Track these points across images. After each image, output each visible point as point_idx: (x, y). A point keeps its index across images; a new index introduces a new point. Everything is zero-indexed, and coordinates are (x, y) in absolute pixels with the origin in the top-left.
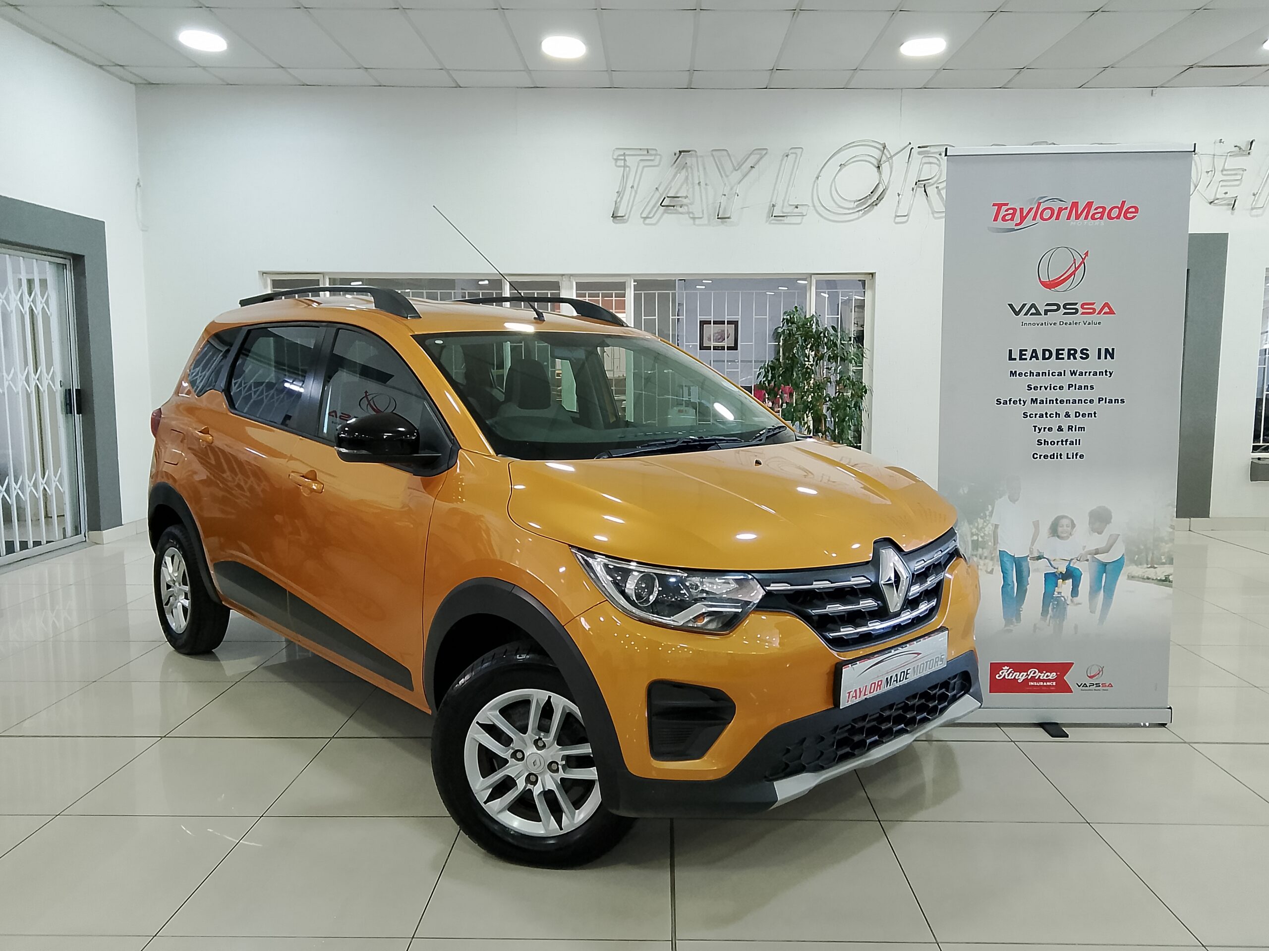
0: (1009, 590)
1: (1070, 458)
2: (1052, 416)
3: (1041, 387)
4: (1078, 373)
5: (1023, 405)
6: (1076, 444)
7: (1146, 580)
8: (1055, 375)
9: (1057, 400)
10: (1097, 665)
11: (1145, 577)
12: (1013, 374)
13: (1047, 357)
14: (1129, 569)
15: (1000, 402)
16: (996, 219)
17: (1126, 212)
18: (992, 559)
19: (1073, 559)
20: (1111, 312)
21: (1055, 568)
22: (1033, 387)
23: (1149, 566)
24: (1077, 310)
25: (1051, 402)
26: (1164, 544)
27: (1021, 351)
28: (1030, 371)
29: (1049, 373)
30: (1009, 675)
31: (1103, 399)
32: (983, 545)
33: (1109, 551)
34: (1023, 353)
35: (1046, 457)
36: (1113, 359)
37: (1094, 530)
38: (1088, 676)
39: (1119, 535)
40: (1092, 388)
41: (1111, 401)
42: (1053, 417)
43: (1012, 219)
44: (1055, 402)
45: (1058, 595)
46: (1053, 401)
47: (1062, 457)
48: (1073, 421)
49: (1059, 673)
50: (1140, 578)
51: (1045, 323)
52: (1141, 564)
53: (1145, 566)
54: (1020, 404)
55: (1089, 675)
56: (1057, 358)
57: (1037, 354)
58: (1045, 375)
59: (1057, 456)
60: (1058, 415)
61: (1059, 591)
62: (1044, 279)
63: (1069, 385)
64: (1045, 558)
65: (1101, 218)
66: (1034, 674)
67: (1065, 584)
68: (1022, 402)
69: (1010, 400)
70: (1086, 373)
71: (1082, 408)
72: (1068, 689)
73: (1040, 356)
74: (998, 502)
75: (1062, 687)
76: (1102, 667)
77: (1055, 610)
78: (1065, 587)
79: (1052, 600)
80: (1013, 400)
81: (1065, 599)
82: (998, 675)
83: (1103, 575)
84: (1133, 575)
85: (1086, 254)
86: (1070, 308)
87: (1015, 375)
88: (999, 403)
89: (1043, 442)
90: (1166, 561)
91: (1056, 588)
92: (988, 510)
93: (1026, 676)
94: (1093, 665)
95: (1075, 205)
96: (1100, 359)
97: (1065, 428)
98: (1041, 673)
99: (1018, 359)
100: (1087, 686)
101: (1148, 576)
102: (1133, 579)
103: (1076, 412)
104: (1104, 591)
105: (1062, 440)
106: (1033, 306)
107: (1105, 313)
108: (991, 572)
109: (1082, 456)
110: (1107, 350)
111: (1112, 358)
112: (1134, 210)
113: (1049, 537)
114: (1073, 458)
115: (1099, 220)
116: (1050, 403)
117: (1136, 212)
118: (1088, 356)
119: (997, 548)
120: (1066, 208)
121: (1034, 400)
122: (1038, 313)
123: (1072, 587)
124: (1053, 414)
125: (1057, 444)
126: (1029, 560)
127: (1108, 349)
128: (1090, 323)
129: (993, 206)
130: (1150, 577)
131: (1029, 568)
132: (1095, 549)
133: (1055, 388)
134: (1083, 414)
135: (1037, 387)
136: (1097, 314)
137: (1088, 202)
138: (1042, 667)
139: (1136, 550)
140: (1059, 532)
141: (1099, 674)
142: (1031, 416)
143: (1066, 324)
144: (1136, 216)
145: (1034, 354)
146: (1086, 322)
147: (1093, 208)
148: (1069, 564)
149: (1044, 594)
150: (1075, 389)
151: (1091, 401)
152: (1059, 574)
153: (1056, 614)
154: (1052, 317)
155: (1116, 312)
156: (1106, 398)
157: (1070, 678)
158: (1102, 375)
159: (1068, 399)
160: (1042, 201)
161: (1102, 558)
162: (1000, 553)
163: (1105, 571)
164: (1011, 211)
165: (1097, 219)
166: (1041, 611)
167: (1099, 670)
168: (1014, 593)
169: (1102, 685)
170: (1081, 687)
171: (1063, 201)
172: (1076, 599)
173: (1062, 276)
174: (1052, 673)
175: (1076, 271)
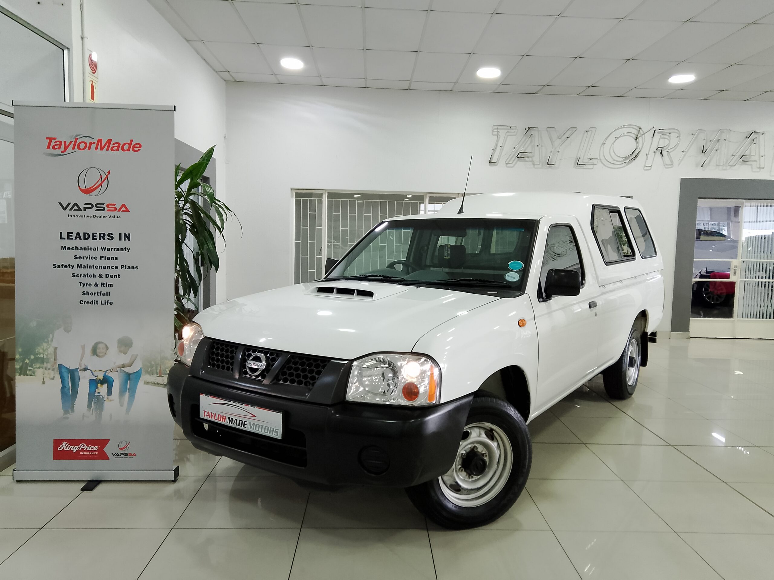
0: (66, 391)
1: (103, 304)
2: (91, 276)
3: (83, 257)
4: (106, 249)
5: (72, 269)
6: (107, 295)
7: (157, 385)
8: (92, 250)
9: (93, 266)
10: (125, 441)
11: (156, 383)
12: (64, 248)
14: (145, 377)
16: (48, 148)
17: (134, 147)
19: (108, 371)
20: (127, 210)
21: (95, 376)
22: (78, 257)
23: (158, 375)
24: (104, 209)
26: (167, 361)
27: (68, 233)
28: (76, 247)
29: (88, 248)
30: (66, 447)
32: (47, 361)
33: (131, 366)
34: (70, 234)
35: (88, 303)
36: (130, 240)
37: (121, 352)
38: (120, 449)
39: (138, 355)
40: (116, 259)
41: (129, 268)
43: (59, 148)
45: (99, 394)
46: (91, 266)
47: (98, 303)
48: (104, 280)
49: (100, 446)
50: (152, 383)
51: (84, 216)
52: (152, 375)
53: (156, 375)
54: (69, 268)
55: (120, 448)
56: (93, 239)
57: (80, 235)
58: (86, 250)
59: (95, 302)
60: (94, 276)
61: (99, 392)
62: (83, 187)
63: (101, 256)
64: (89, 370)
65: (118, 150)
66: (83, 446)
68: (71, 267)
69: (62, 265)
70: (112, 249)
71: (111, 272)
72: (106, 457)
73: (82, 237)
74: (57, 333)
75: (103, 456)
76: (129, 442)
77: (96, 404)
79: (94, 398)
80: (64, 265)
81: (103, 397)
82: (59, 448)
83: (128, 382)
84: (148, 381)
85: (109, 172)
86: (100, 207)
88: (55, 267)
89: (86, 293)
91: (97, 390)
92: (50, 337)
93: (78, 448)
94: (123, 441)
95: (100, 141)
96: (121, 240)
97: (100, 285)
98: (88, 447)
99: (66, 238)
100: (119, 455)
101: (157, 382)
102: (148, 384)
103: (106, 274)
104: (129, 391)
105: (98, 292)
106: (76, 204)
107: (123, 211)
108: (53, 378)
109: (111, 303)
110: (125, 235)
112: (139, 146)
113: (91, 356)
114: (105, 304)
115: (116, 151)
116: (89, 268)
118: (112, 238)
119: (56, 362)
120: (94, 143)
121: (79, 265)
122: (79, 209)
123: (107, 389)
125: (95, 295)
126: (79, 371)
128: (113, 217)
129: (46, 139)
130: (159, 383)
131: (79, 376)
132: (122, 364)
133: (92, 258)
134: (111, 275)
135: (81, 257)
136: (118, 211)
137: (108, 140)
138: (88, 442)
139: (149, 365)
140: (98, 353)
141: (127, 447)
142: (78, 276)
143: (97, 217)
144: (140, 150)
146: (111, 216)
147: (112, 143)
148: (105, 374)
149: (90, 394)
150: (105, 259)
151: (116, 267)
152: (98, 381)
153: (97, 407)
154: (89, 212)
155: (131, 211)
156: (126, 266)
157: (107, 450)
158: (123, 251)
159: (100, 265)
160: (78, 137)
161: (128, 370)
162: (58, 366)
163: (129, 379)
164: (58, 143)
165: (115, 150)
166: (87, 405)
167: (127, 444)
168: (70, 392)
169: (129, 454)
170: (115, 456)
171: (92, 138)
172: (111, 397)
173: (94, 186)
174: (97, 445)
175: (101, 183)
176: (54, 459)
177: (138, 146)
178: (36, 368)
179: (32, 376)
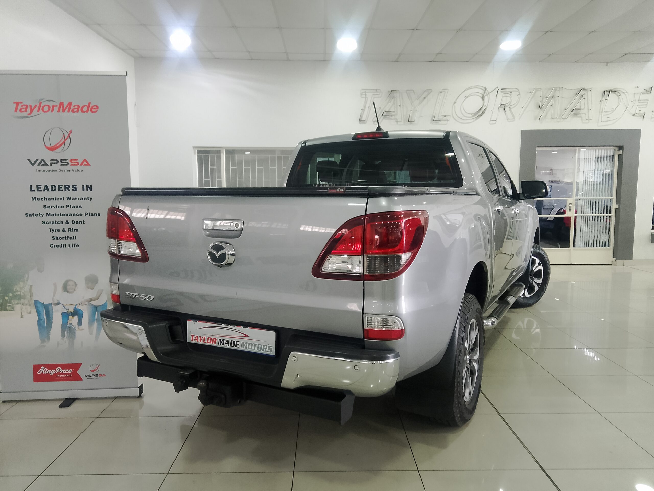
0: (42, 323)
1: (71, 247)
3: (52, 207)
4: (71, 199)
5: (42, 217)
6: (74, 239)
8: (59, 200)
9: (61, 214)
10: (96, 364)
12: (34, 199)
13: (54, 188)
15: (28, 215)
16: (16, 111)
17: (92, 108)
18: (30, 305)
19: (77, 304)
20: (88, 164)
21: (67, 310)
22: (47, 207)
24: (68, 164)
25: (58, 215)
27: (37, 186)
28: (45, 198)
30: (45, 371)
31: (87, 213)
32: (24, 297)
33: (98, 299)
34: (39, 187)
35: (57, 246)
37: (88, 288)
38: (91, 371)
39: (103, 290)
40: (81, 207)
41: (92, 215)
42: (59, 224)
43: (26, 111)
44: (60, 215)
45: (70, 325)
47: (66, 246)
48: (71, 226)
49: (73, 370)
55: (91, 370)
56: (59, 190)
57: (48, 188)
58: (54, 200)
59: (63, 246)
60: (62, 223)
61: (71, 323)
62: (48, 145)
63: (67, 205)
64: (61, 304)
65: (78, 111)
66: (59, 370)
67: (74, 318)
68: (41, 215)
69: (33, 214)
70: (76, 198)
71: (76, 219)
72: (79, 378)
73: (50, 189)
74: (31, 273)
75: (76, 377)
76: (99, 365)
78: (74, 320)
79: (67, 328)
80: (35, 214)
82: (39, 372)
83: (95, 313)
85: (71, 132)
86: (64, 162)
89: (55, 238)
91: (69, 321)
93: (55, 372)
94: (93, 364)
95: (61, 104)
96: (84, 191)
97: (67, 230)
98: (64, 370)
99: (36, 190)
100: (90, 376)
104: (97, 321)
106: (43, 160)
107: (85, 165)
109: (78, 246)
110: (87, 186)
111: (91, 190)
113: (62, 292)
114: (73, 247)
115: (76, 112)
116: (57, 216)
117: (97, 107)
118: (76, 189)
119: (32, 298)
120: (57, 106)
121: (48, 214)
122: (46, 164)
123: (78, 320)
125: (63, 239)
126: (52, 305)
127: (88, 185)
129: (14, 103)
131: (53, 310)
132: (90, 298)
134: (76, 222)
135: (50, 207)
136: (80, 165)
137: (69, 103)
138: (64, 366)
140: (68, 289)
141: (97, 369)
142: (48, 223)
145: (46, 188)
146: (74, 170)
147: (73, 105)
148: (75, 307)
150: (71, 208)
151: (81, 215)
152: (70, 313)
153: (69, 335)
154: (54, 167)
155: (91, 165)
156: (89, 213)
157: (80, 372)
158: (86, 200)
159: (67, 213)
160: (42, 101)
161: (95, 303)
162: (34, 302)
163: (96, 311)
164: (25, 107)
165: (74, 112)
166: (61, 334)
167: (97, 367)
168: (45, 323)
169: (99, 375)
170: (87, 377)
171: (54, 102)
172: (81, 327)
173: (58, 144)
174: (71, 369)
175: (65, 141)
176: (34, 382)
177: (95, 107)
178: (14, 304)
179: (12, 311)
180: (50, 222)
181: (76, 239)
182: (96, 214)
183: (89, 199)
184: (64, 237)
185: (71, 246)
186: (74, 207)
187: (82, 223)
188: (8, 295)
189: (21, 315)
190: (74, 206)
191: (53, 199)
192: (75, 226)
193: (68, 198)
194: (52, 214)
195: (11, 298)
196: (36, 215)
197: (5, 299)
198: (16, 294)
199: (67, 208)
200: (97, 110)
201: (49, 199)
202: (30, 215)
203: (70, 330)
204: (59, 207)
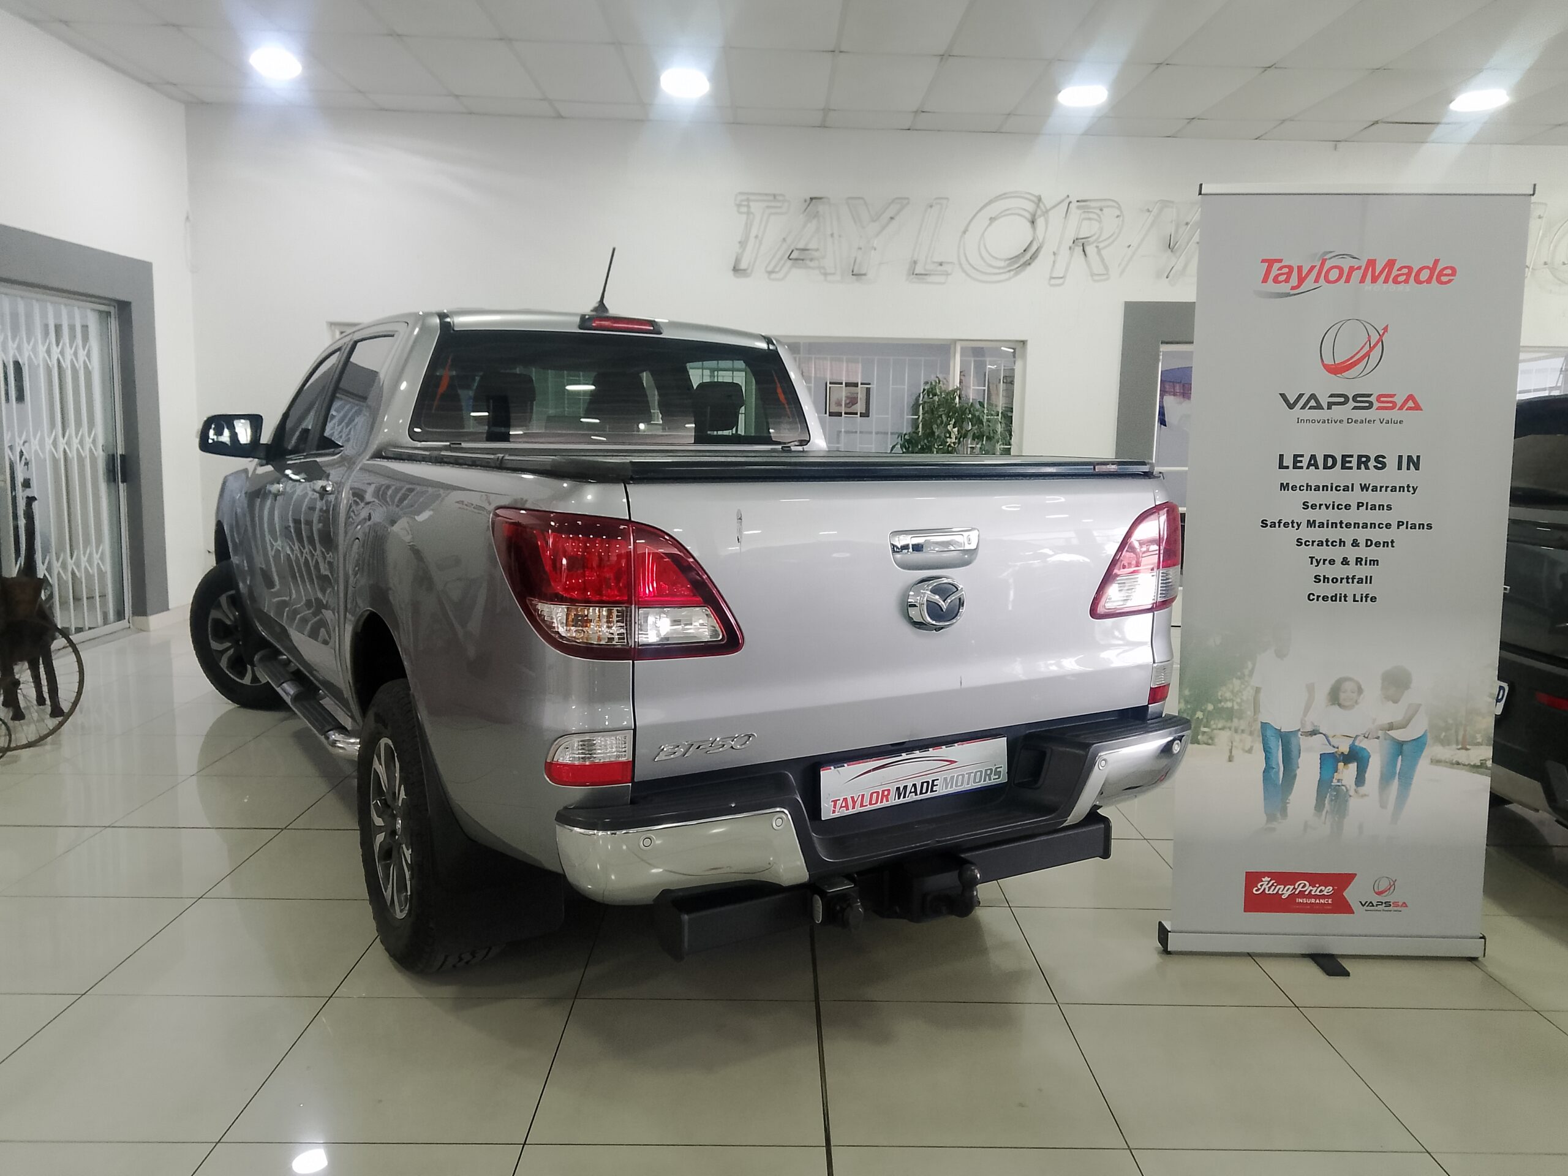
0: (1273, 776)
1: (1358, 601)
2: (1334, 544)
3: (1321, 505)
4: (1370, 488)
5: (1297, 529)
6: (1366, 583)
7: (1455, 766)
8: (1340, 490)
9: (1341, 523)
10: (1388, 877)
11: (1454, 761)
12: (1284, 487)
13: (1329, 465)
15: (1267, 525)
16: (1265, 280)
17: (1440, 274)
18: (1251, 733)
19: (1359, 736)
20: (1417, 407)
21: (1334, 747)
22: (1310, 505)
23: (1460, 747)
24: (1371, 405)
25: (1334, 525)
26: (1480, 718)
27: (1295, 456)
28: (1307, 484)
29: (1332, 487)
30: (1270, 888)
31: (1402, 522)
32: (1240, 715)
33: (1407, 726)
34: (1299, 459)
35: (1325, 598)
36: (1419, 470)
37: (1387, 698)
38: (1375, 892)
39: (1420, 705)
40: (1389, 508)
41: (1413, 526)
42: (1336, 545)
43: (1287, 281)
44: (1339, 525)
45: (1338, 784)
46: (1336, 524)
47: (1347, 599)
48: (1363, 552)
49: (1336, 888)
50: (1447, 762)
51: (1328, 420)
52: (1448, 745)
53: (1454, 746)
54: (1293, 527)
55: (1376, 890)
56: (1343, 467)
57: (1317, 461)
58: (1327, 490)
59: (1340, 598)
60: (1342, 543)
61: (1340, 778)
62: (1329, 361)
63: (1358, 503)
64: (1321, 733)
65: (1406, 281)
66: (1302, 888)
67: (1347, 769)
68: (1295, 525)
69: (1280, 522)
70: (1381, 487)
71: (1375, 535)
72: (1347, 909)
74: (1260, 658)
75: (1341, 906)
76: (1394, 880)
77: (1333, 803)
78: (1347, 773)
79: (1329, 790)
80: (1283, 522)
82: (1256, 888)
83: (1397, 761)
84: (1437, 759)
85: (1386, 329)
86: (1362, 401)
87: (1286, 489)
88: (1264, 525)
89: (1322, 578)
90: (1482, 741)
91: (1336, 774)
93: (1292, 890)
94: (1383, 877)
95: (1371, 263)
96: (1401, 469)
97: (1352, 561)
98: (1313, 887)
99: (1291, 466)
100: (1373, 906)
101: (1458, 760)
102: (1438, 763)
103: (1367, 540)
104: (1399, 781)
105: (1348, 576)
106: (1313, 396)
107: (1409, 409)
108: (1250, 751)
109: (1373, 599)
110: (1410, 458)
111: (1417, 469)
112: (1450, 273)
113: (1327, 706)
114: (1362, 601)
115: (1403, 283)
116: (1332, 527)
117: (1454, 273)
118: (1384, 465)
119: (1257, 718)
120: (1359, 268)
121: (1311, 522)
123: (1356, 773)
124: (1336, 542)
125: (1341, 582)
126: (1300, 736)
127: (1411, 456)
128: (1388, 421)
129: (1262, 262)
130: (1460, 761)
131: (1300, 746)
132: (1389, 723)
133: (1340, 507)
134: (1376, 543)
135: (1316, 506)
136: (1399, 409)
137: (1389, 260)
138: (1314, 879)
139: (1443, 725)
140: (1341, 701)
141: (1390, 888)
142: (1307, 543)
143: (1356, 421)
144: (1453, 279)
146: (1383, 420)
147: (1396, 267)
148: (1354, 742)
149: (1319, 781)
150: (1367, 509)
151: (1388, 526)
152: (1340, 756)
154: (1338, 412)
155: (1422, 407)
156: (1407, 522)
157: (1351, 894)
158: (1403, 491)
159: (1357, 522)
160: (1327, 256)
161: (1398, 735)
162: (1261, 726)
163: (1400, 752)
164: (1286, 270)
165: (1400, 283)
166: (1314, 805)
167: (1390, 883)
168: (1280, 779)
169: (1393, 904)
170: (1365, 906)
171: (1356, 258)
172: (1362, 790)
173: (1352, 358)
174: (1328, 886)
175: (1368, 351)
176: (1245, 911)
177: (1449, 271)
178: (1216, 729)
179: (1209, 745)
180: (1313, 542)
181: (1370, 583)
182: (1423, 524)
183: (1411, 489)
184: (1345, 577)
185: (1358, 598)
186: (1373, 507)
187: (1387, 546)
188: (1203, 708)
189: (1229, 754)
190: (1375, 505)
191: (1325, 488)
192: (1372, 553)
193: (1363, 485)
194: (1319, 523)
195: (1209, 716)
196: (1286, 525)
197: (1197, 716)
198: (1223, 706)
199: (1358, 509)
200: (1452, 278)
201: (1317, 488)
202: (1273, 525)
203: (1335, 795)
204: (1338, 508)
